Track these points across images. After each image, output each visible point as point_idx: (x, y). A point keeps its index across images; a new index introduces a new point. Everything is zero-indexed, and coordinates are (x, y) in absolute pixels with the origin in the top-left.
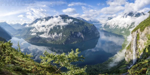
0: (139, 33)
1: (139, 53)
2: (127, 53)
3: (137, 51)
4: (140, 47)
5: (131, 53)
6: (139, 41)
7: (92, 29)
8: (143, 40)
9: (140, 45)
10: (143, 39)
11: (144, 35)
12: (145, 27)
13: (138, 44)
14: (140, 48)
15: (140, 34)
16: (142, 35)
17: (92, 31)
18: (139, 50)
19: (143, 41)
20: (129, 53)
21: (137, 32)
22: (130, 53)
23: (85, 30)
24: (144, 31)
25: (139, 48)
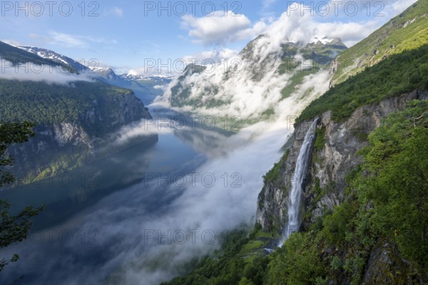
0: (324, 128)
1: (312, 195)
2: (267, 193)
3: (307, 188)
4: (320, 173)
5: (284, 196)
6: (322, 154)
7: (127, 109)
8: (338, 150)
9: (322, 167)
10: (338, 146)
11: (346, 133)
12: (356, 107)
13: (317, 165)
14: (320, 177)
15: (329, 129)
16: (335, 134)
17: (125, 116)
18: (318, 185)
19: (338, 156)
20: (273, 197)
21: (319, 122)
22: (278, 193)
23: (92, 113)
24: (350, 120)
25: (317, 179)
